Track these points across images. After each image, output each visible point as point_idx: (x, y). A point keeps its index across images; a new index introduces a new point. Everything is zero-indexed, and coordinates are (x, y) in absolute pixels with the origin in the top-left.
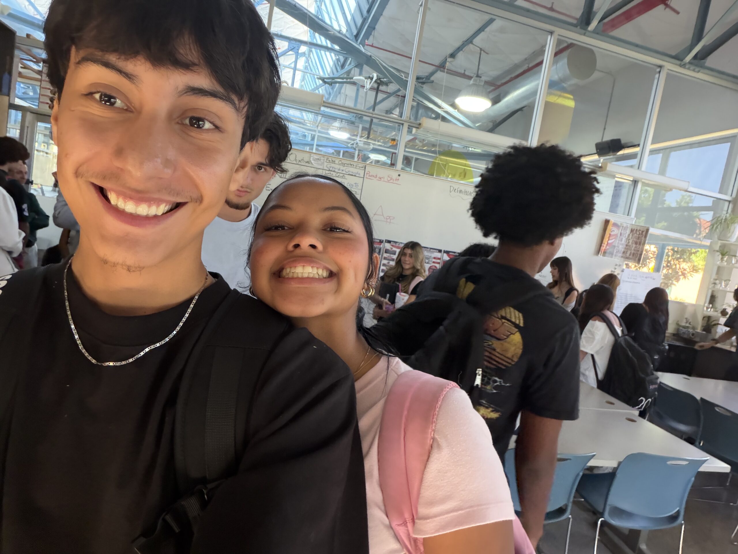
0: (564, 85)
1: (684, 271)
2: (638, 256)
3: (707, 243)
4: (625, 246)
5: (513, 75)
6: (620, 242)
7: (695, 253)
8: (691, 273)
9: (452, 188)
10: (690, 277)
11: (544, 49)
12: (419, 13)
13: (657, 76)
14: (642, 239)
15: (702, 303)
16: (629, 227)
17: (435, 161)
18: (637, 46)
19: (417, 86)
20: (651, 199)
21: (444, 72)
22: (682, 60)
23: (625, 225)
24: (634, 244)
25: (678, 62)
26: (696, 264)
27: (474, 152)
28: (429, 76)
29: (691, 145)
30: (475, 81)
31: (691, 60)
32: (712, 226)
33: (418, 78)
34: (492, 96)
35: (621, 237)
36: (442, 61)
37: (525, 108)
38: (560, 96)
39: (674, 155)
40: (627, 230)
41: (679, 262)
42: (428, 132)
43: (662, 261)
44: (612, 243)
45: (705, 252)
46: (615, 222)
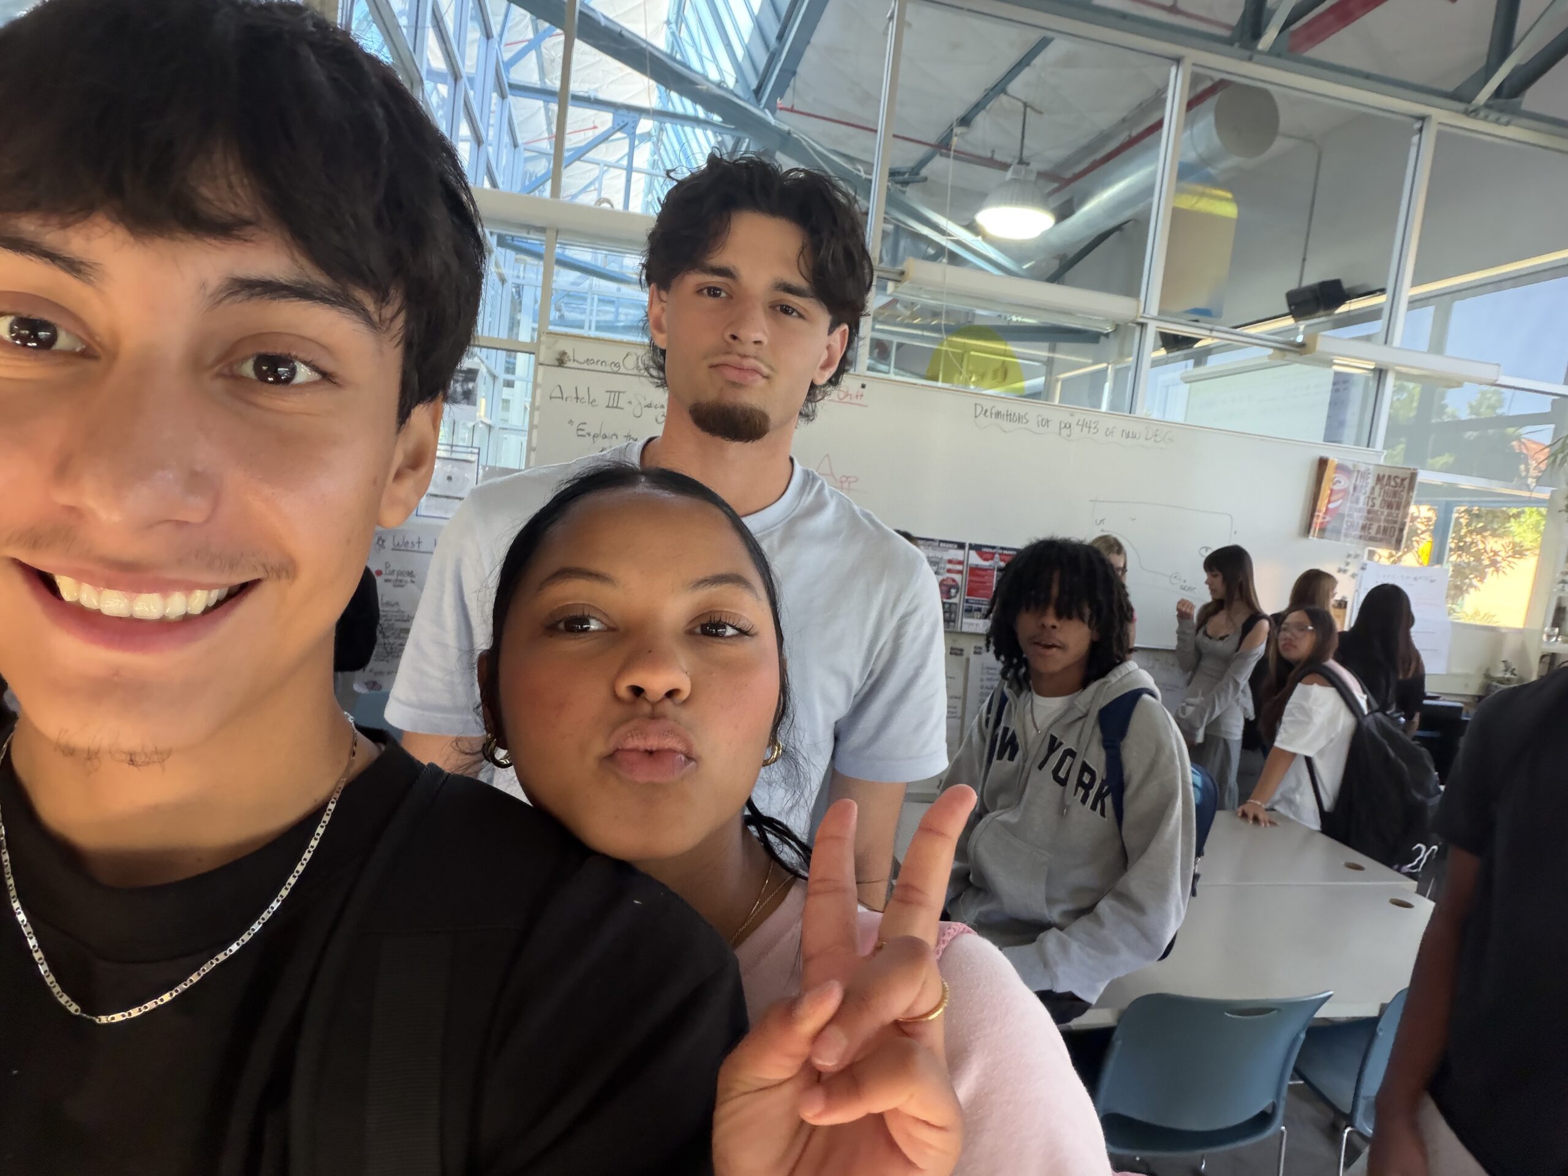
0: (1212, 171)
1: (1494, 556)
2: (1397, 533)
3: (1545, 493)
4: (1365, 514)
5: (1099, 155)
6: (1354, 505)
7: (1517, 516)
8: (1510, 559)
9: (979, 409)
10: (1508, 570)
11: (1163, 96)
12: (886, 35)
13: (1415, 139)
14: (1403, 496)
15: (1537, 625)
16: (1371, 471)
17: (939, 347)
18: (1368, 76)
19: (892, 191)
20: (1415, 404)
21: (948, 156)
22: (1470, 102)
23: (1362, 468)
24: (1386, 508)
25: (1462, 106)
26: (1517, 539)
27: (1022, 325)
28: (916, 167)
29: (1498, 284)
30: (1016, 172)
31: (1489, 99)
32: (1552, 459)
33: (893, 174)
34: (1057, 201)
35: (1356, 494)
36: (943, 133)
37: (1127, 224)
38: (1202, 195)
39: (1460, 308)
40: (1368, 478)
41: (1484, 537)
42: (921, 288)
43: (1446, 538)
44: (1337, 508)
45: (1540, 514)
46: (1341, 462)
